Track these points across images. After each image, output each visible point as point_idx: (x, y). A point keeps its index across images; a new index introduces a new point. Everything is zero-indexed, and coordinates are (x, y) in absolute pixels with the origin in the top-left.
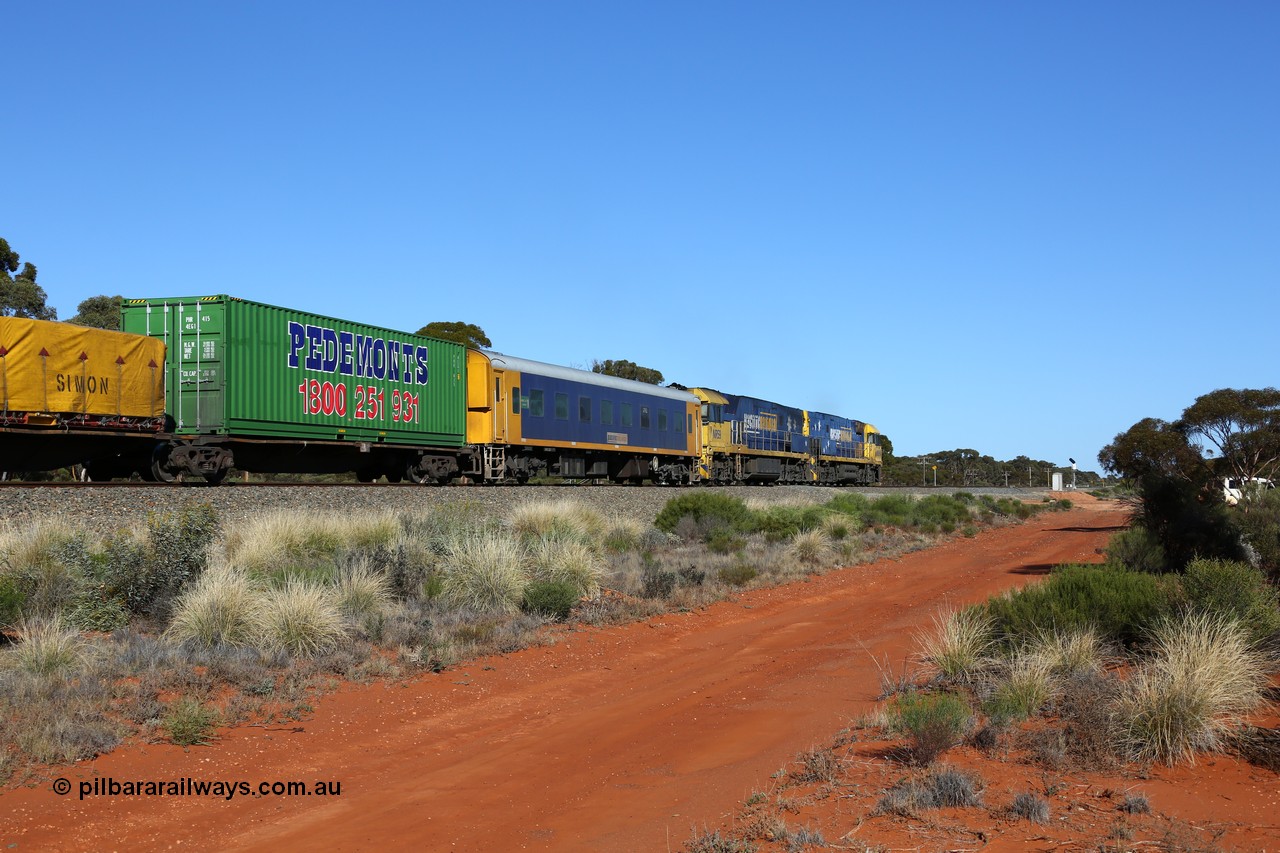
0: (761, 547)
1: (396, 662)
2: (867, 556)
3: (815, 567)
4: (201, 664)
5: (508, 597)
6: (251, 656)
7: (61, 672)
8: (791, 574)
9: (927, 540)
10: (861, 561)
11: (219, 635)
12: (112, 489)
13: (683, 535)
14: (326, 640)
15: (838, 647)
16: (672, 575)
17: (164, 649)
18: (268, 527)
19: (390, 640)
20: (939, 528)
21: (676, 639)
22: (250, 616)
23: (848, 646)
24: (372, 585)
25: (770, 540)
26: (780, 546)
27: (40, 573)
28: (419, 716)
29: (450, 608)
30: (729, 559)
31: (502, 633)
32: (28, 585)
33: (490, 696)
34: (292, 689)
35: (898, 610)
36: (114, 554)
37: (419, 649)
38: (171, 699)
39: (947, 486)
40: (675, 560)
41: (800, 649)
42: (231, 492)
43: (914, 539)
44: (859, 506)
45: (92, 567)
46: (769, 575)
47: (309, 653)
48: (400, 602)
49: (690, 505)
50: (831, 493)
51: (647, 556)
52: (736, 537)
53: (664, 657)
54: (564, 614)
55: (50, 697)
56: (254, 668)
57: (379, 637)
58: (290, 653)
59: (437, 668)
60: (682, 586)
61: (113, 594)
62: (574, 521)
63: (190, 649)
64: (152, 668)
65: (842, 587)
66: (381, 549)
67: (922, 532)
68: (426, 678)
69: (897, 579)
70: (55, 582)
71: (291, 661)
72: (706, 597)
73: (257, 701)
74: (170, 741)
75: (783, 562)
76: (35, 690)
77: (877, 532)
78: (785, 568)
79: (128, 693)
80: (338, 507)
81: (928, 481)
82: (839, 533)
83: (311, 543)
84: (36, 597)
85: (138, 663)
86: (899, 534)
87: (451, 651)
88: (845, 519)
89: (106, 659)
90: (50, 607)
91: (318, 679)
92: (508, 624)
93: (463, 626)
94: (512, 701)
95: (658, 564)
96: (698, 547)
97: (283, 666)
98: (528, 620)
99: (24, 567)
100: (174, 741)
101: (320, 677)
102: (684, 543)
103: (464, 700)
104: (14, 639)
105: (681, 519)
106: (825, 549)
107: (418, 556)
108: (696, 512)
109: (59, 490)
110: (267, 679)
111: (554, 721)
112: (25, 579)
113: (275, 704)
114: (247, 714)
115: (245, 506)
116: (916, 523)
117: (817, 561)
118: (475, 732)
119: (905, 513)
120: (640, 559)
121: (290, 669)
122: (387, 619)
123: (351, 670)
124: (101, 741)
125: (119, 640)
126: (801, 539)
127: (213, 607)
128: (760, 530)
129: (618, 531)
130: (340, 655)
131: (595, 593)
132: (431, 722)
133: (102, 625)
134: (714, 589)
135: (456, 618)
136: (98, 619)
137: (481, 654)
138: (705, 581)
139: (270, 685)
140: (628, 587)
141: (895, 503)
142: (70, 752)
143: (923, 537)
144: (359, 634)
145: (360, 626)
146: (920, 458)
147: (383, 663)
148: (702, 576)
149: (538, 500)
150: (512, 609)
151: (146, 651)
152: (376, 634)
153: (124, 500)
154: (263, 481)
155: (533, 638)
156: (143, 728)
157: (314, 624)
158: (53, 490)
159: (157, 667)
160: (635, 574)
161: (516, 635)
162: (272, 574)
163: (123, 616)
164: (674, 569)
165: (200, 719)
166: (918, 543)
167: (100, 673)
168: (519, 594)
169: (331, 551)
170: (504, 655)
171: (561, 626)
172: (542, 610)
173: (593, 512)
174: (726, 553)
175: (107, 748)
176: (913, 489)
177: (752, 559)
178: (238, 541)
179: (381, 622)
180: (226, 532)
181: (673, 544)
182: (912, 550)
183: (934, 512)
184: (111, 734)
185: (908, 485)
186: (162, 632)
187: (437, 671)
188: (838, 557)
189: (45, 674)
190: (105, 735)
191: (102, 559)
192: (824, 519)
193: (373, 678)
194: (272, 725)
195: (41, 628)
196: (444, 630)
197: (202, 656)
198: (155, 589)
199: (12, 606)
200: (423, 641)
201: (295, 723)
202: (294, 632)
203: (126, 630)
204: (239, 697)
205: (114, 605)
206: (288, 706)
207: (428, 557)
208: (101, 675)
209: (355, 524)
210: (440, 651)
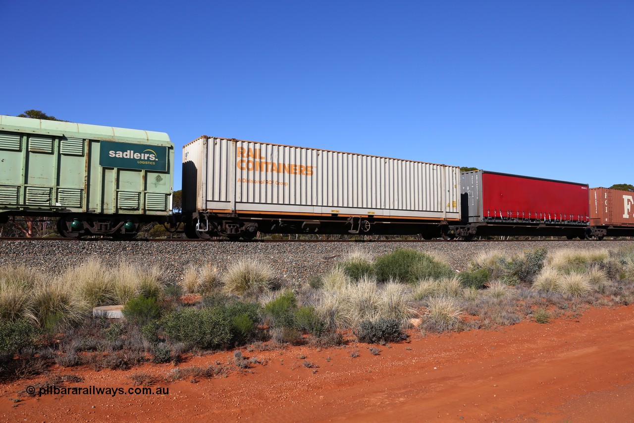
1: (611, 301)
4: (544, 298)
6: (560, 296)
7: (502, 298)
11: (549, 289)
12: (512, 242)
14: (585, 292)
17: (532, 293)
18: (562, 254)
22: (558, 283)
24: (597, 273)
27: (494, 267)
28: (621, 320)
29: (629, 283)
34: (574, 308)
36: (514, 262)
37: (619, 297)
38: (535, 308)
42: (548, 243)
45: (508, 266)
47: (579, 296)
48: (610, 281)
55: (499, 305)
56: (561, 300)
57: (604, 292)
58: (573, 296)
59: (626, 304)
61: (515, 274)
63: (540, 292)
64: (529, 298)
66: (602, 262)
68: (622, 307)
70: (498, 270)
71: (573, 298)
73: (563, 311)
76: (495, 303)
79: (522, 305)
80: (584, 248)
83: (576, 260)
84: (493, 274)
85: (524, 296)
87: (631, 299)
89: (514, 294)
90: (497, 277)
91: (583, 305)
97: (571, 300)
99: (489, 265)
100: (537, 322)
104: (488, 287)
107: (615, 265)
109: (497, 242)
110: (566, 304)
112: (490, 269)
113: (569, 313)
114: (560, 315)
115: (553, 247)
121: (573, 301)
122: (606, 286)
123: (594, 303)
124: (515, 319)
125: (518, 288)
127: (547, 280)
130: (590, 298)
132: (625, 323)
133: (512, 284)
135: (632, 287)
136: (511, 282)
139: (567, 306)
142: (507, 322)
144: (596, 291)
145: (596, 288)
147: (606, 301)
151: (526, 293)
152: (602, 291)
153: (516, 245)
154: (557, 239)
156: (527, 317)
157: (581, 287)
158: (495, 242)
162: (565, 270)
163: (518, 281)
165: (545, 315)
169: (583, 262)
175: (517, 322)
178: (552, 258)
179: (604, 287)
180: (548, 256)
184: (518, 318)
186: (530, 287)
187: (626, 305)
189: (497, 298)
190: (516, 318)
191: (510, 264)
193: (602, 306)
194: (568, 319)
195: (495, 284)
196: (628, 291)
197: (544, 295)
198: (527, 273)
199: (486, 277)
200: (620, 294)
201: (577, 319)
202: (573, 289)
203: (519, 286)
204: (557, 309)
205: (515, 278)
206: (573, 313)
207: (619, 265)
208: (513, 299)
209: (591, 253)
210: (627, 298)
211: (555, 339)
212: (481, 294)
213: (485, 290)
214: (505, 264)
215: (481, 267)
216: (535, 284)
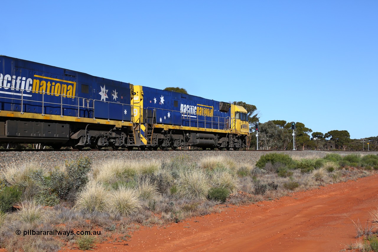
0: (299, 175)
1: (161, 219)
2: (343, 179)
3: (322, 183)
4: (88, 219)
5: (202, 194)
6: (106, 216)
7: (37, 222)
8: (312, 186)
9: (367, 173)
10: (341, 181)
11: (94, 208)
12: (50, 152)
13: (268, 170)
14: (134, 210)
15: (335, 215)
16: (266, 186)
17: (74, 213)
18: (109, 166)
19: (158, 210)
20: (372, 168)
21: (268, 211)
22: (105, 200)
23: (339, 215)
24: (150, 189)
25: (303, 172)
26: (307, 175)
27: (27, 184)
28: (171, 240)
29: (180, 198)
30: (287, 179)
31: (201, 208)
32: (23, 188)
33: (198, 232)
34: (122, 229)
35: (359, 201)
36: (52, 177)
37: (170, 213)
39: (373, 151)
40: (265, 180)
41: (319, 216)
42: (94, 153)
43: (362, 172)
44: (337, 159)
45: (45, 182)
46: (303, 186)
47: (128, 214)
48: (161, 196)
49: (270, 158)
50: (325, 154)
51: (254, 178)
52: (289, 171)
53: (264, 218)
54: (224, 200)
56: (108, 220)
57: (154, 209)
58: (121, 215)
59: (177, 221)
60: (269, 190)
62: (224, 164)
63: (84, 213)
64: (70, 220)
65: (334, 191)
66: (153, 175)
67: (365, 169)
68: (173, 225)
69: (357, 189)
70: (32, 187)
71: (122, 218)
72: (279, 194)
73: (110, 233)
74: (79, 249)
75: (309, 181)
77: (346, 169)
78: (310, 183)
79: (61, 230)
80: (134, 158)
81: (365, 149)
82: (331, 170)
83: (125, 172)
84: (25, 193)
85: (64, 218)
86: (356, 170)
87: (182, 215)
88: (333, 164)
89: (52, 217)
90: (31, 196)
91: (132, 225)
92: (203, 204)
93: (185, 205)
94: (206, 235)
95: (259, 181)
96: (274, 175)
97: (119, 220)
98: (210, 203)
99: (20, 181)
100: (80, 249)
101: (133, 224)
102: (268, 173)
103: (188, 234)
104: (19, 209)
105: (266, 164)
106: (325, 176)
107: (166, 178)
108: (272, 161)
109: (31, 152)
110: (113, 225)
111: (224, 242)
112: (21, 186)
113: (117, 234)
114: (106, 238)
115: (99, 158)
116: (362, 166)
117: (323, 181)
118: (193, 247)
119: (358, 162)
120: (251, 179)
121: (121, 221)
122: (156, 202)
123: (144, 221)
124: (53, 248)
125: (57, 209)
126: (315, 172)
127: (92, 197)
128: (298, 168)
129: (242, 168)
130: (140, 216)
131: (235, 193)
132: (176, 242)
133: (50, 203)
134: (282, 191)
135: (182, 202)
136: (48, 201)
137: (193, 216)
138: (278, 188)
139: (114, 227)
140: (248, 190)
141: (353, 158)
143: (366, 171)
144: (146, 208)
145: (146, 204)
146: (362, 140)
147: (156, 219)
148: (277, 186)
149: (211, 156)
150: (204, 198)
151: (68, 213)
152: (152, 207)
153: (55, 156)
155: (213, 210)
156: (69, 243)
157: (130, 204)
158: (29, 152)
159: (71, 220)
160: (250, 186)
161: (206, 208)
162: (113, 185)
163: (57, 200)
164: (266, 183)
165: (90, 240)
166: (364, 174)
167: (51, 222)
168: (206, 193)
169: (133, 175)
170: (202, 216)
171: (223, 205)
172: (215, 199)
173: (231, 161)
174: (285, 177)
176: (359, 152)
177: (296, 180)
178: (98, 171)
179: (154, 203)
180: (93, 168)
181: (264, 173)
182: (362, 177)
183: (370, 161)
184: (57, 245)
185: (356, 150)
186: (73, 206)
187: (177, 222)
188: (331, 179)
189: (31, 222)
190: (55, 246)
191: (48, 178)
192: (324, 164)
193: (153, 225)
194: (116, 242)
195: (28, 204)
196: (178, 206)
197: (88, 216)
198: (69, 190)
199: (17, 196)
200: (171, 210)
201: (125, 242)
202: (122, 207)
203: (59, 205)
205: (54, 196)
206: (122, 235)
207: (170, 178)
208: (51, 223)
209: (141, 165)
210: (178, 214)
212: (9, 219)
213: (15, 214)
214: (42, 180)
215: (9, 184)
216: (77, 203)
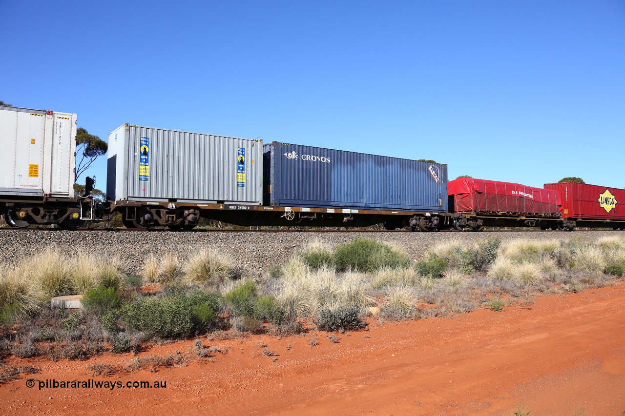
1: (561, 289)
4: (498, 286)
5: (599, 269)
6: (513, 285)
7: (458, 286)
11: (503, 278)
12: (468, 232)
14: (537, 281)
17: (486, 281)
18: (515, 244)
22: (512, 271)
24: (551, 263)
27: (450, 257)
28: (570, 307)
29: (578, 272)
31: (598, 281)
33: (595, 302)
34: (527, 296)
36: (470, 252)
37: (569, 285)
38: (490, 296)
42: (502, 233)
45: (464, 256)
47: (531, 284)
48: (560, 269)
54: (620, 275)
55: (455, 293)
56: (514, 288)
57: (554, 281)
58: (525, 284)
59: (575, 291)
62: (620, 243)
63: (494, 281)
64: (483, 286)
66: (553, 252)
68: (571, 295)
70: (454, 259)
71: (526, 287)
73: (516, 299)
76: (451, 291)
79: (477, 294)
80: (537, 238)
83: (529, 249)
84: (449, 264)
85: (479, 285)
87: (579, 287)
89: (469, 283)
90: (453, 267)
91: (535, 293)
92: (599, 278)
93: (583, 278)
94: (603, 305)
97: (523, 288)
98: (607, 277)
99: (445, 255)
103: (585, 303)
104: (444, 276)
107: (565, 254)
109: (453, 233)
110: (518, 292)
111: (620, 312)
112: (446, 259)
113: (522, 300)
114: (513, 303)
115: (507, 238)
118: (590, 314)
121: (525, 290)
122: (556, 275)
123: (546, 291)
124: (470, 307)
125: (473, 277)
127: (500, 269)
130: (542, 286)
132: (575, 309)
133: (468, 273)
135: (580, 275)
136: (466, 271)
137: (590, 288)
139: (520, 294)
142: (462, 310)
144: (547, 279)
145: (548, 277)
147: (556, 289)
149: (608, 236)
150: (601, 273)
151: (481, 281)
152: (553, 279)
153: (471, 235)
154: (511, 230)
155: (609, 283)
156: (482, 305)
157: (533, 275)
158: (451, 233)
159: (485, 286)
161: (603, 282)
162: (518, 259)
163: (474, 270)
165: (499, 303)
168: (603, 268)
169: (535, 252)
170: (598, 288)
171: (620, 279)
172: (612, 273)
175: (472, 310)
178: (506, 248)
180: (502, 246)
186: (485, 276)
187: (575, 293)
189: (453, 286)
190: (472, 306)
191: (467, 253)
193: (553, 294)
194: (521, 307)
195: (451, 273)
196: (576, 279)
197: (498, 284)
198: (482, 263)
199: (443, 266)
200: (569, 282)
201: (529, 307)
202: (526, 278)
203: (474, 275)
204: (510, 297)
205: (471, 267)
206: (526, 301)
207: (569, 255)
208: (469, 288)
209: (543, 244)
210: (576, 286)
211: (509, 326)
212: (438, 283)
213: (441, 279)
214: (461, 254)
215: (438, 257)
216: (489, 273)
